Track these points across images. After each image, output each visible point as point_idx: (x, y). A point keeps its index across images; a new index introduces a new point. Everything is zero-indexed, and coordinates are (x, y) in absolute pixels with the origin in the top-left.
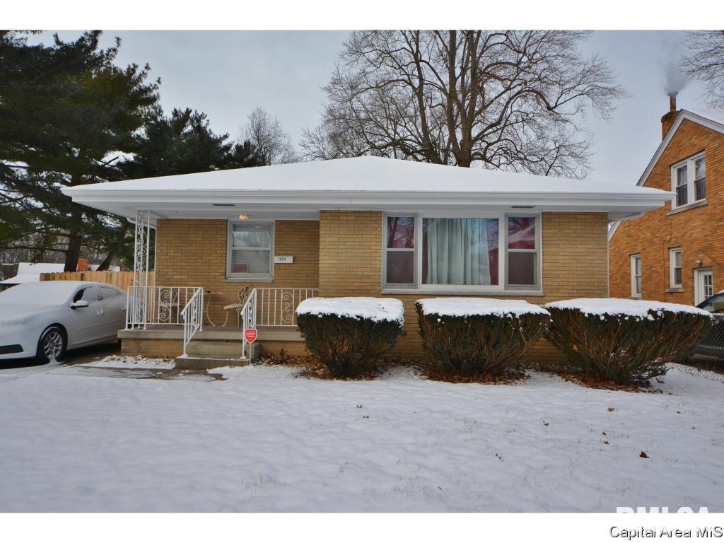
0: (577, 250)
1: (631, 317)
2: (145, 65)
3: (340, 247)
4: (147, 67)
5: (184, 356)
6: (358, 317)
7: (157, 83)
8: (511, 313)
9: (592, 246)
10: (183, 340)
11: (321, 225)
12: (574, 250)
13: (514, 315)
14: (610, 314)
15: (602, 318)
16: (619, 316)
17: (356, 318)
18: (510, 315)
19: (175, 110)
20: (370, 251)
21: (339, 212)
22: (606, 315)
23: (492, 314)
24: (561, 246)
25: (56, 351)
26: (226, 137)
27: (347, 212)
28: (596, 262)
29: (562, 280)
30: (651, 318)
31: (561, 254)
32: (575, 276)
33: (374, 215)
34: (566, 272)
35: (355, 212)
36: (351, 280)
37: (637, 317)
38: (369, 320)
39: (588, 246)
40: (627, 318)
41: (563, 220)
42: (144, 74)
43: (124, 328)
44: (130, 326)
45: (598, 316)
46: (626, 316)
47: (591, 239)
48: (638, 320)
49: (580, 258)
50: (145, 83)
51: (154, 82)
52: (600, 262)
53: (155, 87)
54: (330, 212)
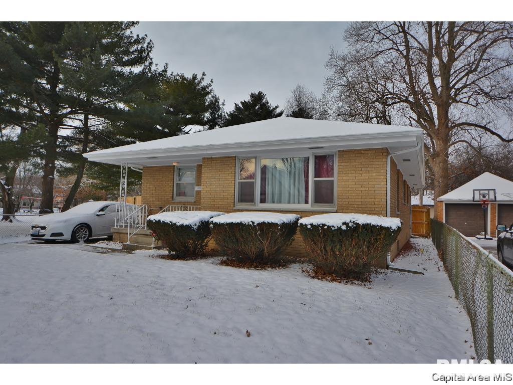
0: (362, 178)
1: (329, 227)
2: (202, 73)
3: (212, 180)
4: (204, 74)
5: (128, 243)
6: (171, 222)
7: (211, 83)
8: (252, 222)
9: (374, 174)
10: (127, 233)
11: (203, 167)
12: (360, 178)
13: (253, 223)
14: (314, 224)
15: (309, 227)
16: (321, 225)
17: (169, 223)
18: (251, 223)
19: (252, 93)
20: (228, 182)
21: (212, 158)
22: (312, 225)
23: (241, 222)
24: (350, 175)
25: (84, 237)
26: (277, 107)
27: (216, 158)
28: (377, 186)
29: (351, 200)
30: (344, 227)
31: (350, 181)
32: (360, 197)
33: (231, 159)
34: (353, 195)
35: (220, 158)
36: (217, 201)
37: (333, 226)
38: (175, 224)
39: (370, 174)
40: (326, 227)
41: (352, 155)
42: (202, 79)
43: (114, 226)
44: (117, 226)
45: (306, 225)
46: (326, 225)
47: (374, 169)
48: (333, 228)
49: (364, 183)
50: (204, 84)
51: (209, 82)
52: (379, 186)
53: (210, 85)
54: (207, 158)
